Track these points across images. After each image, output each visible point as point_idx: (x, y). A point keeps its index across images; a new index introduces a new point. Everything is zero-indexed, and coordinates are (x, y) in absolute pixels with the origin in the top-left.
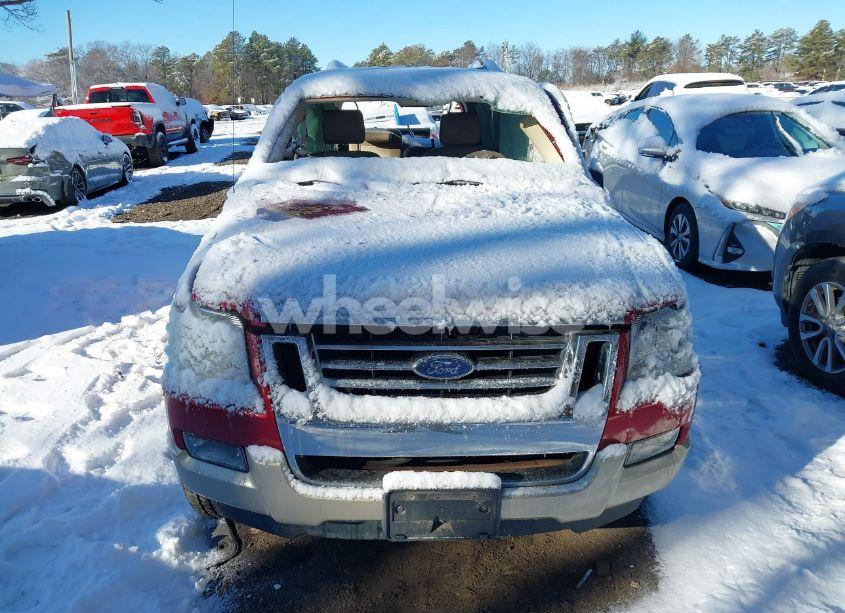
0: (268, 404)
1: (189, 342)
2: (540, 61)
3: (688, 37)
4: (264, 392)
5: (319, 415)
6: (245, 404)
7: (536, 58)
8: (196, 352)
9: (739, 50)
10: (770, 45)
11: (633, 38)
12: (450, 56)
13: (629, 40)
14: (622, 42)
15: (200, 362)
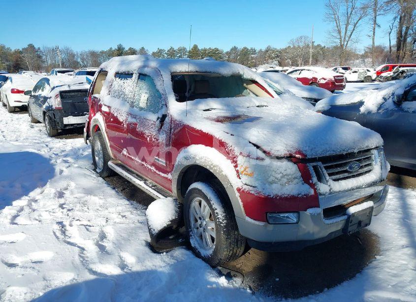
0: (315, 190)
1: (273, 173)
2: (74, 56)
3: (143, 48)
4: (313, 186)
5: (331, 191)
6: (306, 193)
7: (71, 55)
8: (279, 176)
9: (166, 55)
10: (178, 54)
11: (118, 47)
12: (20, 52)
13: (117, 48)
14: (113, 49)
15: (280, 180)
